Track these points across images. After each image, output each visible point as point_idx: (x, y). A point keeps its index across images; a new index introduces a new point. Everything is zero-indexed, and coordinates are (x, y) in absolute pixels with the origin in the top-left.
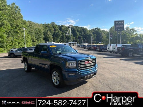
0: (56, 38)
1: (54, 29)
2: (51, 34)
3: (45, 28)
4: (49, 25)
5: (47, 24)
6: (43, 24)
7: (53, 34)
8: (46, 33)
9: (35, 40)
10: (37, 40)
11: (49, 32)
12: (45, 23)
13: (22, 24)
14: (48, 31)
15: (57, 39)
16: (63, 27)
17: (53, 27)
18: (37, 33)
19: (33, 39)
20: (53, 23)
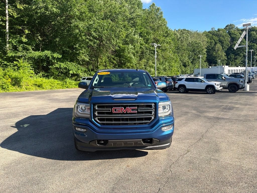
0: (232, 56)
1: (229, 39)
2: (223, 49)
3: (210, 39)
4: (221, 32)
5: (217, 30)
6: (207, 31)
7: (228, 49)
8: (212, 48)
9: (187, 64)
10: (192, 62)
11: (219, 45)
12: (212, 29)
13: (164, 36)
14: (216, 43)
15: (236, 59)
16: (253, 30)
17: (230, 34)
18: (194, 51)
19: (184, 61)
20: (229, 27)
